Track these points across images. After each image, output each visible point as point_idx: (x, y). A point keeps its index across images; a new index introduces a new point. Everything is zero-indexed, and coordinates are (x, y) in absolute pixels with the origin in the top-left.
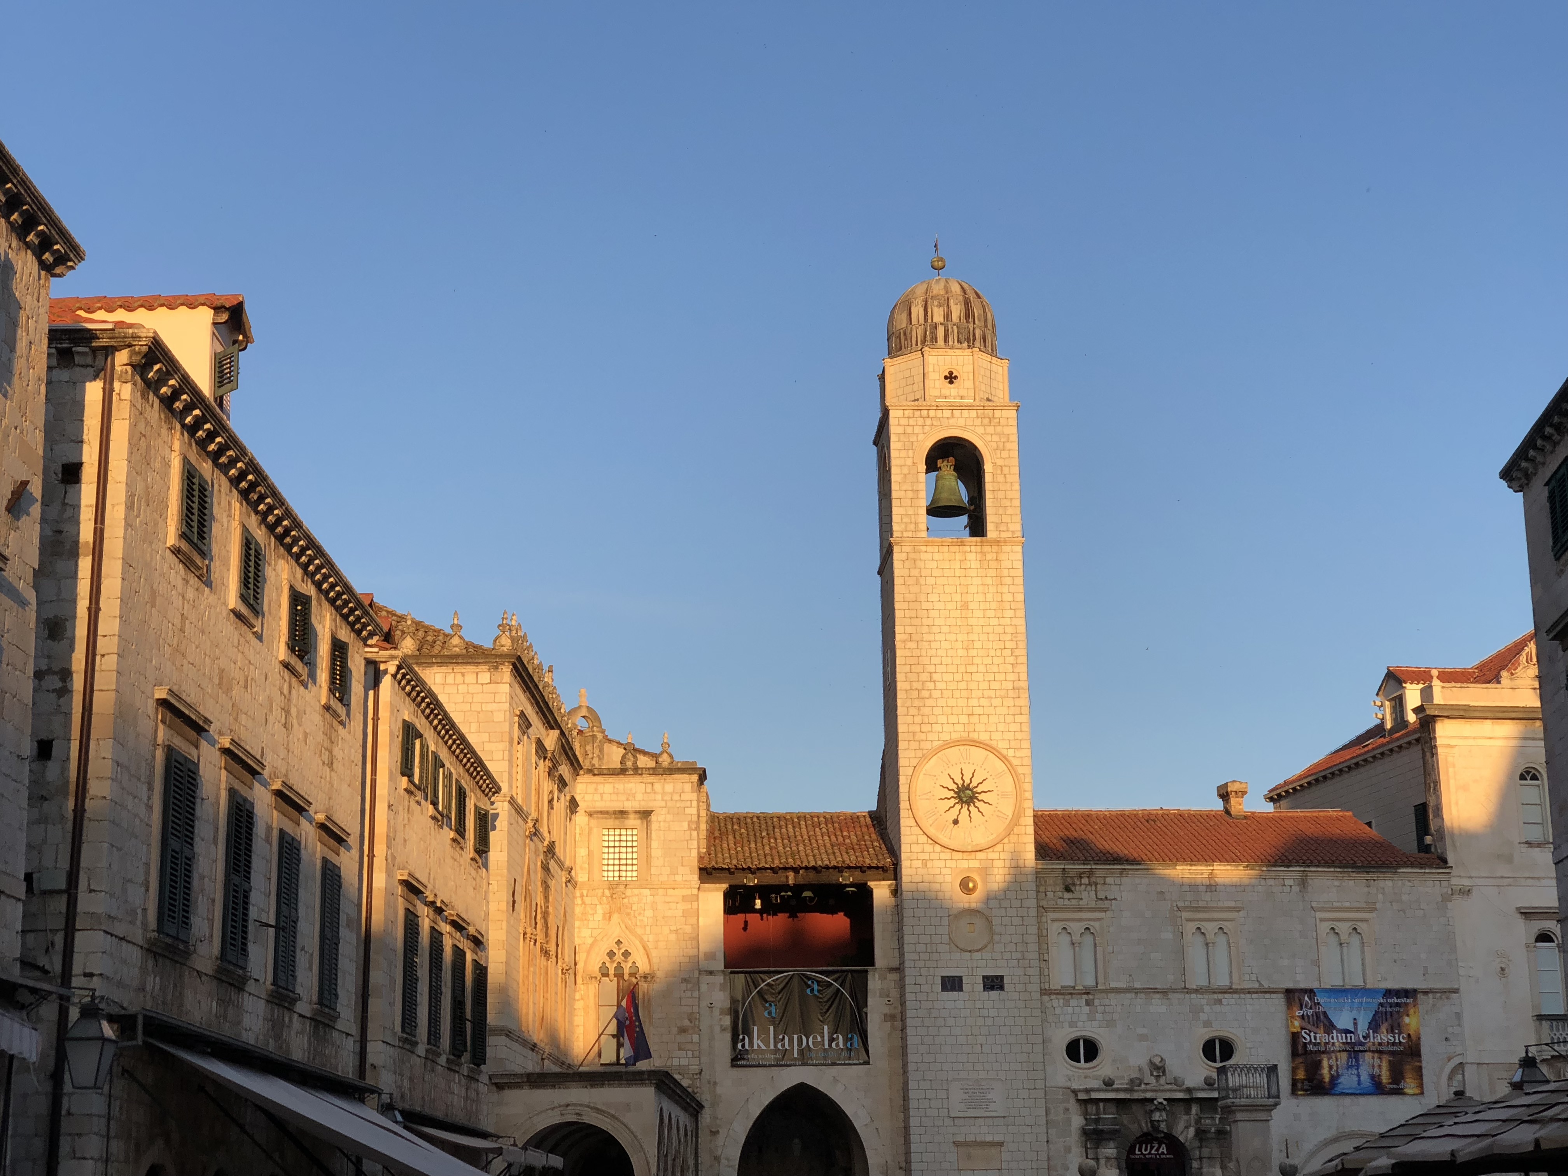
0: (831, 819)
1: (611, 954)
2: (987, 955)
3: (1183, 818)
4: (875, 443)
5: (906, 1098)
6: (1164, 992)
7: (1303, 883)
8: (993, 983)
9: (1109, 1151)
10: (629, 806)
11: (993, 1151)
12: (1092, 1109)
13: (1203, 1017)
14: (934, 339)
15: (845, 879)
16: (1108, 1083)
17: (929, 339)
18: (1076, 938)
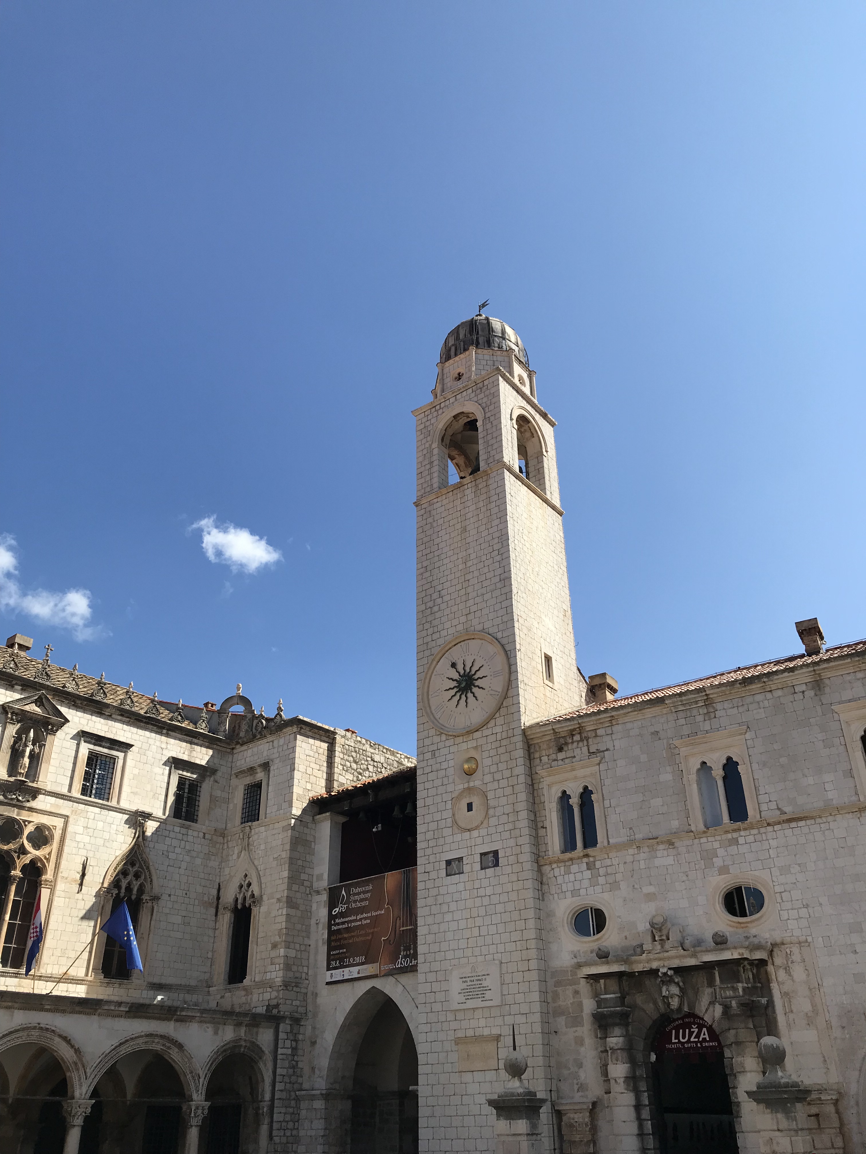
1: (241, 886)
2: (483, 832)
6: (669, 840)
7: (817, 685)
8: (490, 860)
10: (255, 763)
11: (490, 1047)
16: (603, 955)
18: (575, 799)
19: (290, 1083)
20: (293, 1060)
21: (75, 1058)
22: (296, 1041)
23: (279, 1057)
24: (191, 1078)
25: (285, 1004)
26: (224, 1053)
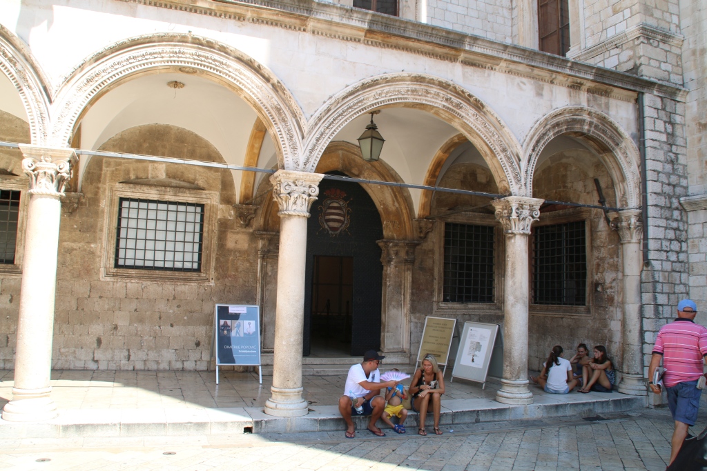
19: (669, 184)
20: (671, 151)
21: (275, 100)
22: (673, 124)
23: (648, 143)
24: (504, 159)
25: (649, 65)
26: (557, 129)
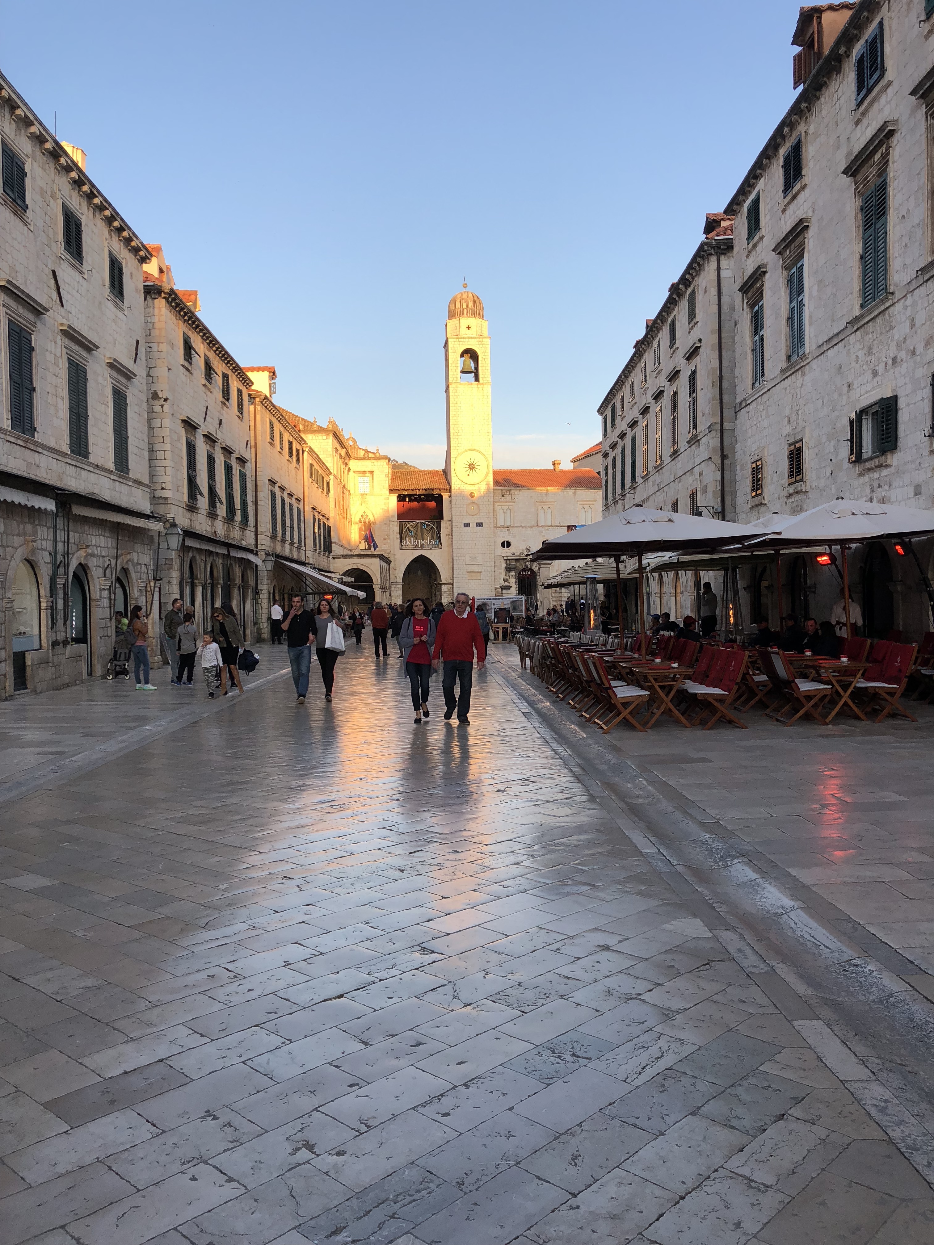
0: (430, 472)
1: (362, 516)
2: (477, 516)
3: (540, 472)
4: (444, 347)
5: (453, 559)
6: (531, 527)
7: (575, 493)
8: (480, 525)
9: (513, 573)
10: (366, 470)
11: (479, 574)
12: (508, 562)
13: (543, 534)
14: (463, 314)
15: (435, 492)
16: (513, 554)
17: (461, 314)
18: (505, 511)
